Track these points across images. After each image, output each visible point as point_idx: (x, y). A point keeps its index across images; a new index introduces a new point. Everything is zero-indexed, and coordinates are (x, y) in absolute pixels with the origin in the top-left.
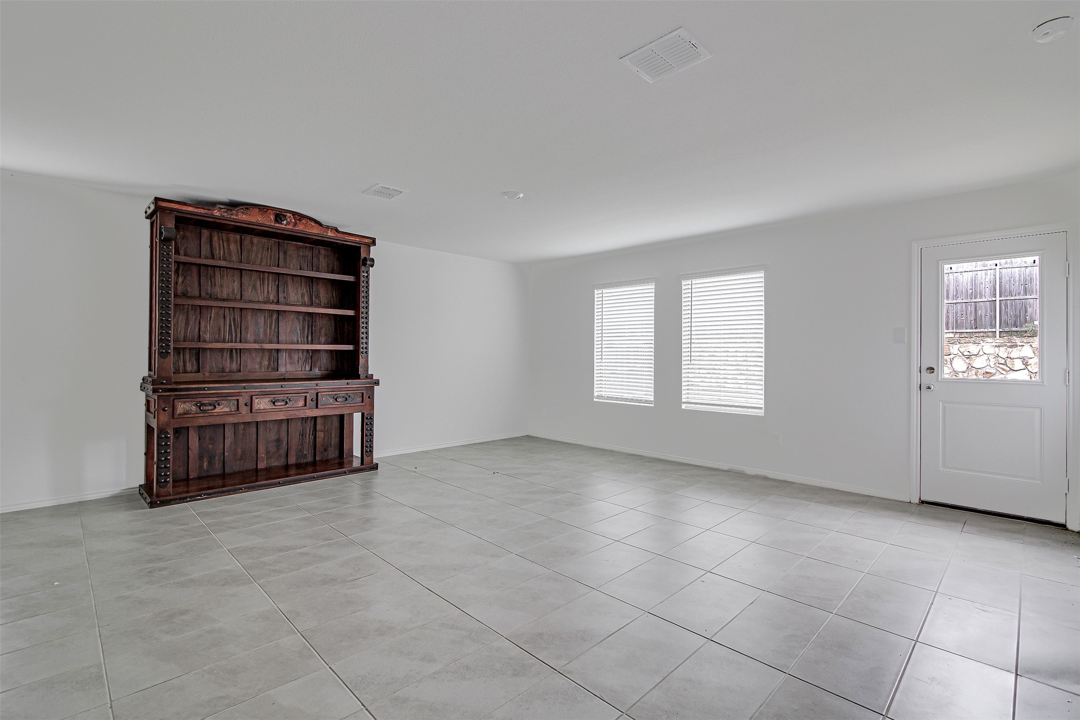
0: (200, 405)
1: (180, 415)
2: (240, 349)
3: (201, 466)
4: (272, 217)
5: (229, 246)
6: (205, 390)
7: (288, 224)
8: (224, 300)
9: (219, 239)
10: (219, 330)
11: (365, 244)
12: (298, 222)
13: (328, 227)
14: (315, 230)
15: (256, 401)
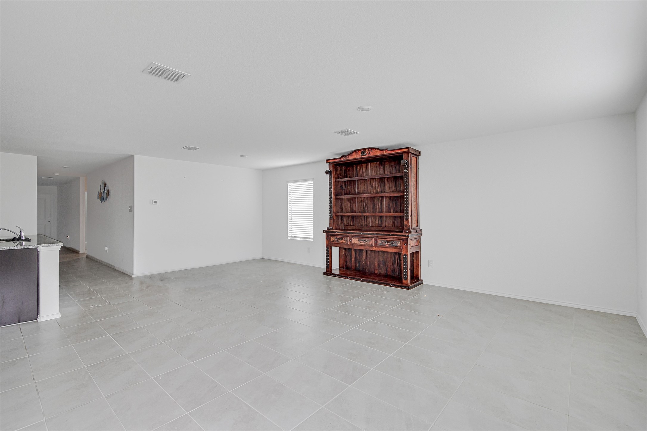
0: (337, 238)
1: (331, 241)
2: (366, 216)
3: (356, 266)
4: (360, 153)
5: (363, 169)
6: (335, 233)
7: (367, 154)
8: (361, 194)
9: (359, 167)
10: (360, 207)
11: (405, 152)
12: (370, 152)
13: (383, 150)
14: (377, 153)
15: (353, 239)
